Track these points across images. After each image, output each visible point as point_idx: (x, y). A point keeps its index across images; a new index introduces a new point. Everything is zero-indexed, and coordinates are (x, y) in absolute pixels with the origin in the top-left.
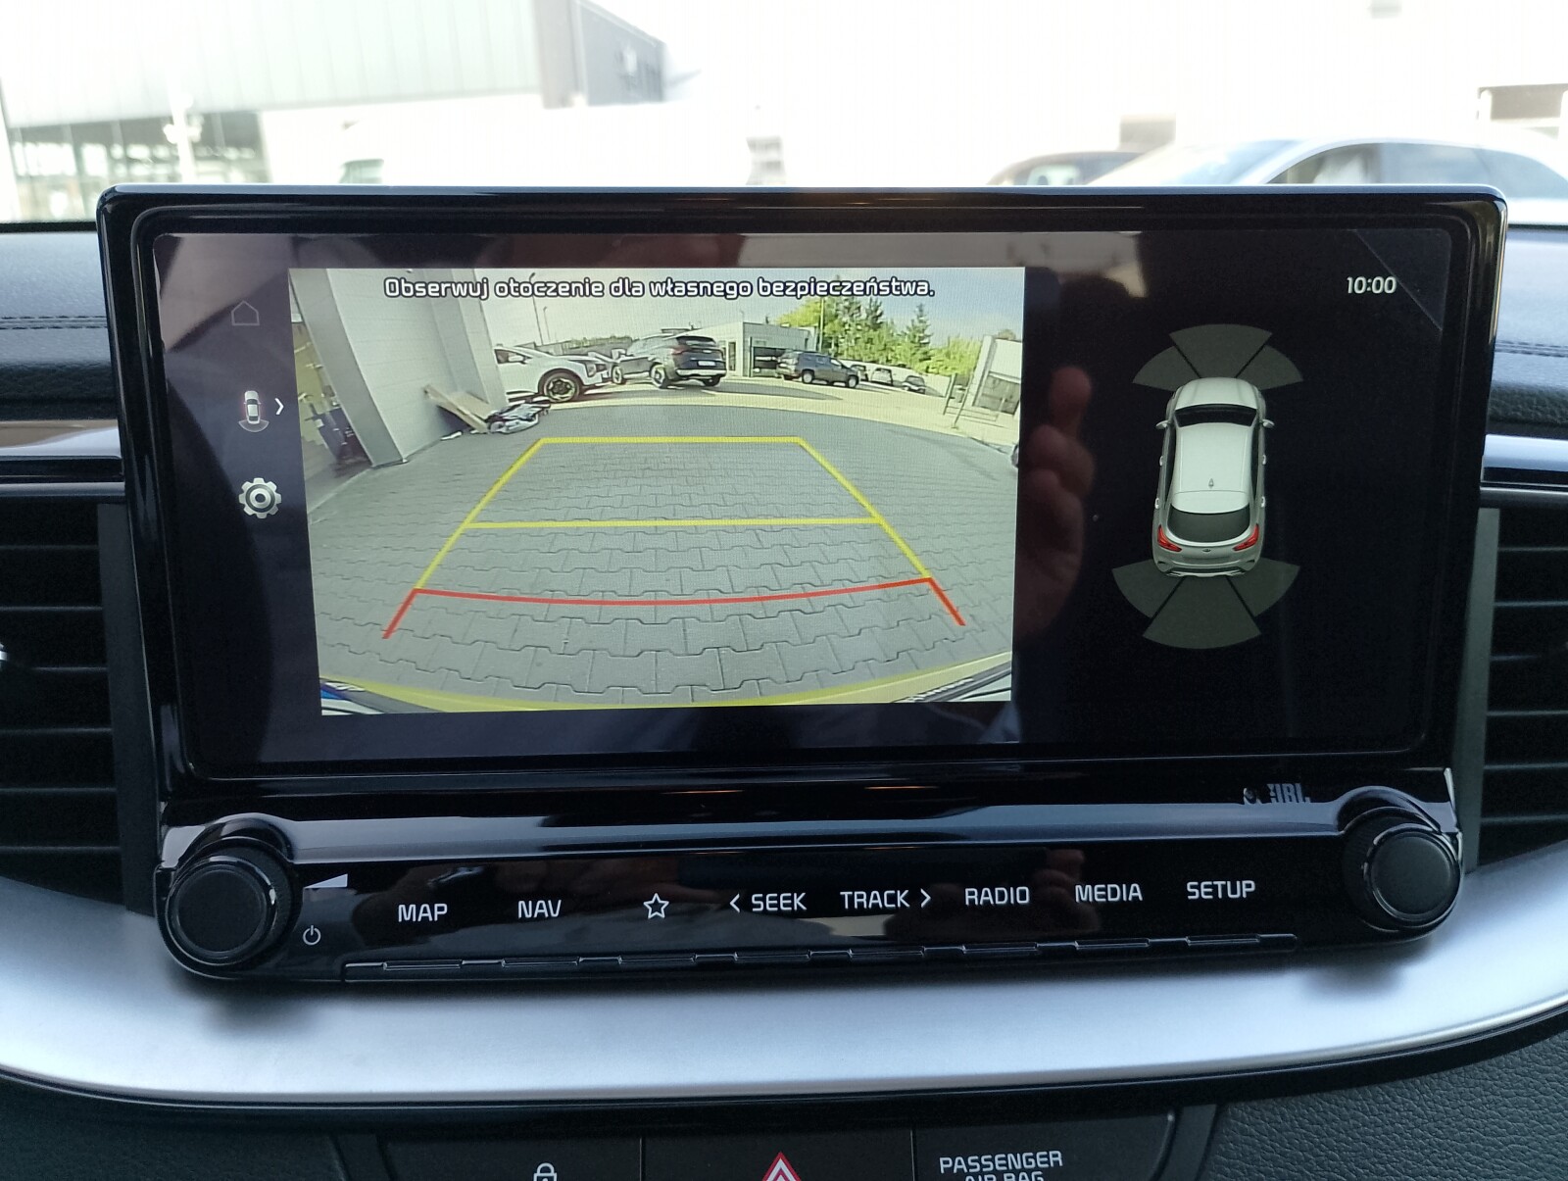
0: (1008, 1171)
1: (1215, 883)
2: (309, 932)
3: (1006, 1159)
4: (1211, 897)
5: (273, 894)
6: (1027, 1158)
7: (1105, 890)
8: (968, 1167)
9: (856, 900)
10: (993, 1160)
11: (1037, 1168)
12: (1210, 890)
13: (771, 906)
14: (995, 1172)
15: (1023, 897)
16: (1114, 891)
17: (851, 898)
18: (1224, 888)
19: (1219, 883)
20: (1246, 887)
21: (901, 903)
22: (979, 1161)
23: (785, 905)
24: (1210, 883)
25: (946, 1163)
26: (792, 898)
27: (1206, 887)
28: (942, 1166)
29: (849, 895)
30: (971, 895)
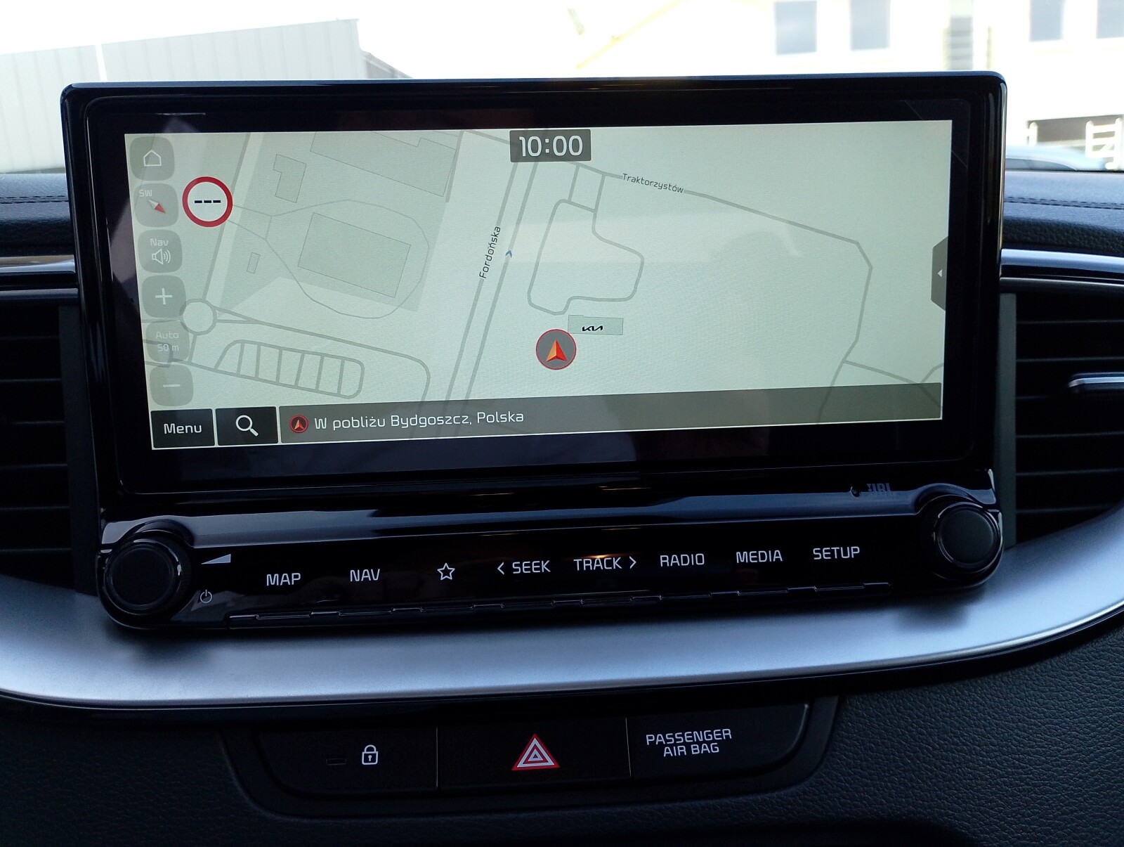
0: (694, 743)
1: (832, 548)
2: (205, 594)
3: (692, 735)
4: (830, 558)
5: (179, 568)
6: (707, 733)
7: (757, 554)
8: (666, 741)
9: (585, 565)
10: (683, 736)
11: (714, 741)
12: (829, 553)
13: (526, 570)
14: (684, 743)
15: (700, 560)
16: (763, 555)
18: (839, 551)
19: (835, 549)
20: (854, 551)
21: (616, 566)
22: (673, 736)
23: (535, 569)
24: (828, 549)
25: (650, 738)
26: (540, 564)
27: (826, 551)
28: (648, 740)
29: (580, 562)
30: (664, 560)
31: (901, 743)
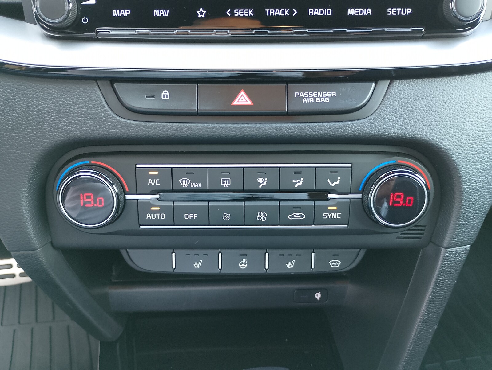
0: (317, 97)
1: (397, 9)
2: (84, 19)
3: (317, 93)
4: (395, 14)
5: (71, 5)
6: (324, 93)
7: (358, 10)
8: (304, 96)
9: (271, 13)
10: (313, 94)
11: (327, 97)
12: (396, 12)
13: (241, 14)
14: (313, 97)
15: (329, 12)
16: (361, 11)
17: (269, 11)
18: (401, 11)
19: (399, 9)
20: (408, 11)
21: (287, 14)
22: (308, 94)
23: (246, 14)
24: (396, 9)
25: (297, 94)
26: (248, 11)
27: (394, 10)
28: (296, 95)
29: (268, 11)
30: (311, 12)
31: (416, 103)
